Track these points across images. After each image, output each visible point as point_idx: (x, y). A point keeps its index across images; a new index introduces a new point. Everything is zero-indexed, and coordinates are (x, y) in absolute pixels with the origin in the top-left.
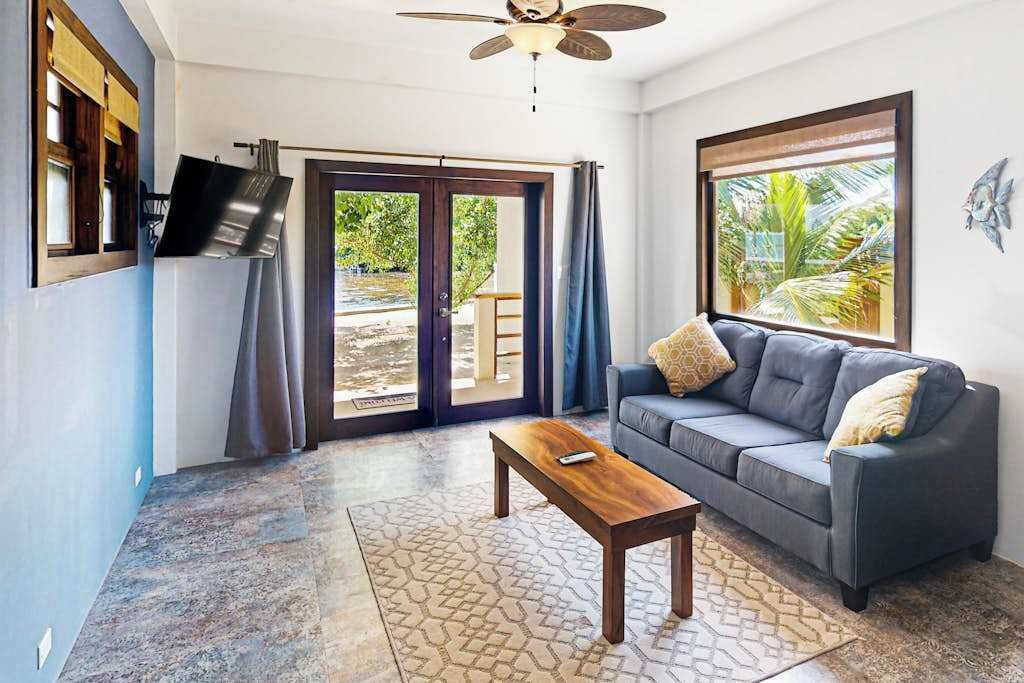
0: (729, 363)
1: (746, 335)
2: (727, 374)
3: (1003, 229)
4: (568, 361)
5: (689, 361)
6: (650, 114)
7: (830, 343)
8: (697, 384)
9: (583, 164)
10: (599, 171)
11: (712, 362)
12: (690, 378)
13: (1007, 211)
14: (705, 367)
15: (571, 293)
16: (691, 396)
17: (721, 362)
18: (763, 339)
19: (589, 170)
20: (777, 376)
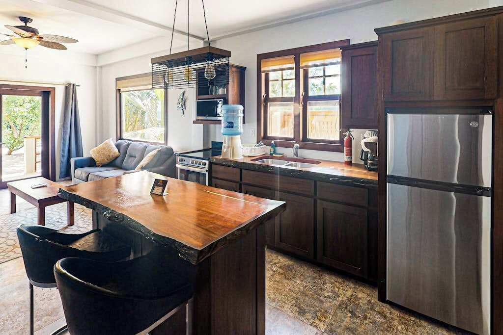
0: (118, 154)
1: (124, 144)
2: (117, 157)
3: (184, 110)
4: (62, 160)
5: (104, 154)
6: (101, 67)
7: (145, 144)
8: (106, 161)
9: (70, 84)
10: (77, 87)
11: (112, 154)
12: (103, 160)
13: (185, 105)
14: (109, 156)
15: (64, 134)
16: (103, 166)
17: (115, 153)
18: (129, 145)
19: (72, 87)
20: (131, 156)
